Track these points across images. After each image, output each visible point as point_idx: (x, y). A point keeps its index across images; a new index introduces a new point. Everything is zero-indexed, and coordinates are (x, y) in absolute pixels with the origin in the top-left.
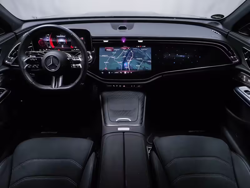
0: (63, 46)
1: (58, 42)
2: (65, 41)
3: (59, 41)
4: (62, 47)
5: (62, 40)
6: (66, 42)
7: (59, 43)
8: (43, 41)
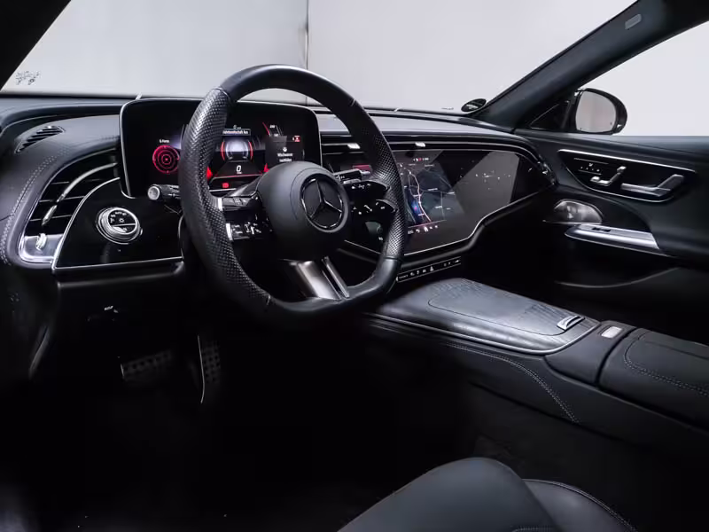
0: (239, 169)
1: (225, 153)
2: (247, 150)
3: (227, 150)
4: (235, 173)
5: (237, 147)
6: (250, 152)
7: (227, 158)
8: (172, 153)
